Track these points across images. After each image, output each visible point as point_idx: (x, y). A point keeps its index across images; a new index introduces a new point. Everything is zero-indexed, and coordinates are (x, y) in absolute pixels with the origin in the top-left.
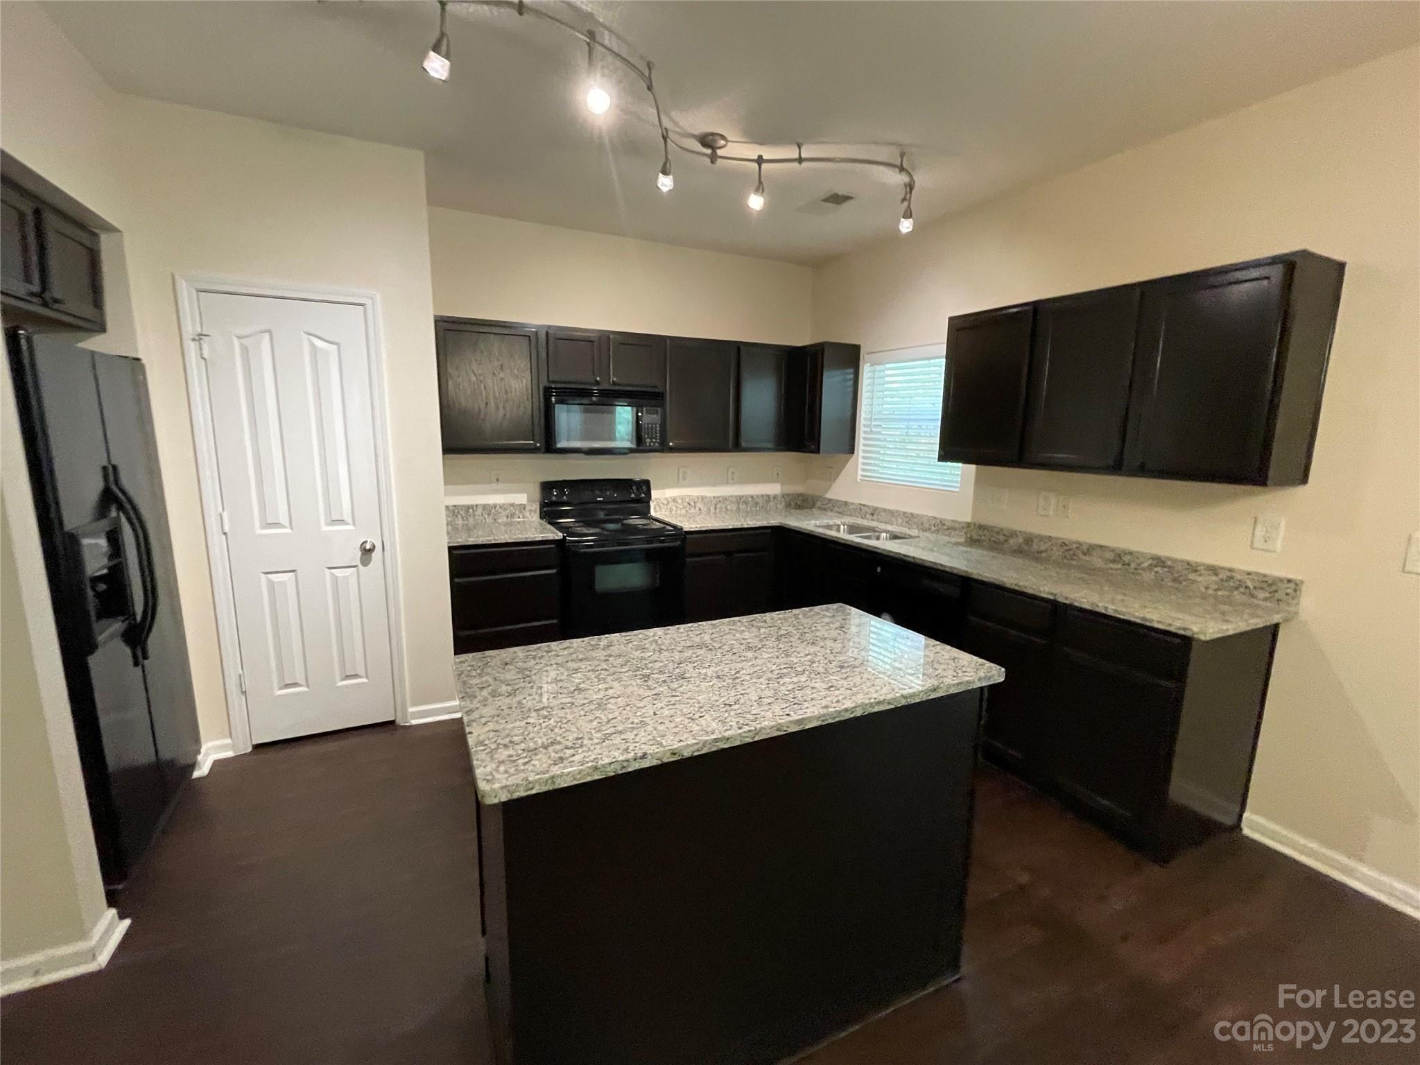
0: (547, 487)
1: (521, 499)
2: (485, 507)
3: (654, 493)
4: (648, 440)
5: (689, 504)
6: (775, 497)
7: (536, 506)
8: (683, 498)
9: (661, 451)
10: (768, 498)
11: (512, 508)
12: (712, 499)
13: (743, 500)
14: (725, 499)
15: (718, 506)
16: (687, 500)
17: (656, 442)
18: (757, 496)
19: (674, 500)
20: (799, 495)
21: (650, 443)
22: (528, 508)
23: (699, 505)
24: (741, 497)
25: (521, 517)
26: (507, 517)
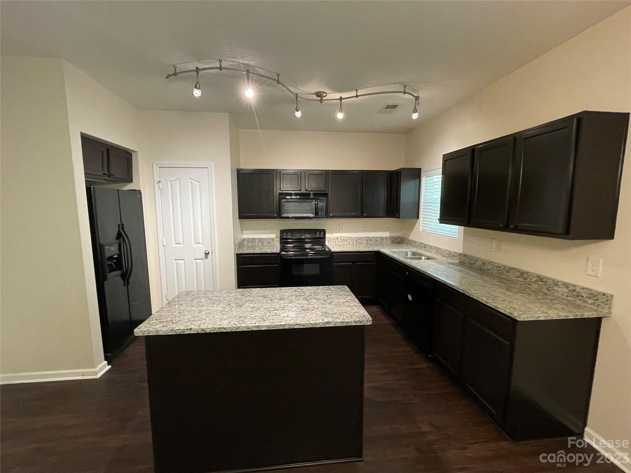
0: (282, 232)
1: (273, 236)
2: (259, 239)
3: (327, 235)
4: (320, 213)
5: (344, 240)
6: (386, 238)
7: (278, 239)
8: (341, 238)
9: (327, 218)
10: (382, 239)
11: (269, 240)
12: (355, 238)
13: (370, 239)
14: (361, 238)
15: (357, 241)
16: (343, 238)
17: (324, 214)
18: (377, 238)
19: (337, 238)
20: (399, 237)
21: (321, 214)
22: (275, 240)
23: (348, 241)
24: (369, 238)
25: (273, 243)
26: (267, 243)
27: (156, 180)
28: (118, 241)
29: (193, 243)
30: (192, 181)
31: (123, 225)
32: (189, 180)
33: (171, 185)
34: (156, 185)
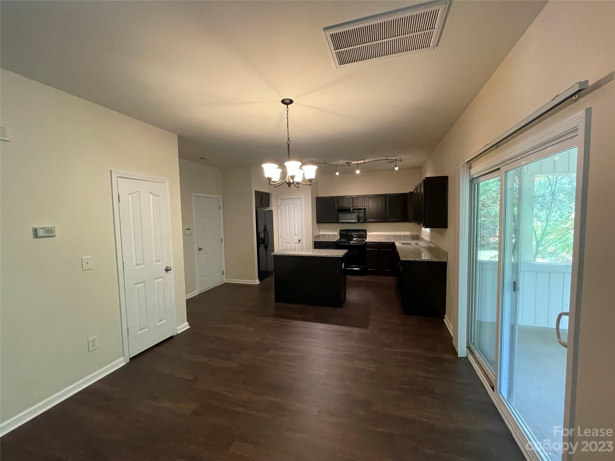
0: (341, 231)
1: (336, 233)
2: (328, 235)
3: (368, 233)
5: (379, 236)
6: (407, 236)
7: (339, 235)
8: (377, 235)
9: (366, 223)
10: (405, 236)
11: (334, 235)
12: (386, 235)
18: (401, 235)
19: (374, 235)
20: (416, 235)
21: (362, 221)
24: (395, 235)
25: (336, 237)
26: (333, 237)
27: (279, 205)
28: (264, 232)
29: (294, 235)
30: (294, 205)
31: (266, 225)
32: (293, 205)
33: (285, 208)
34: (279, 207)
